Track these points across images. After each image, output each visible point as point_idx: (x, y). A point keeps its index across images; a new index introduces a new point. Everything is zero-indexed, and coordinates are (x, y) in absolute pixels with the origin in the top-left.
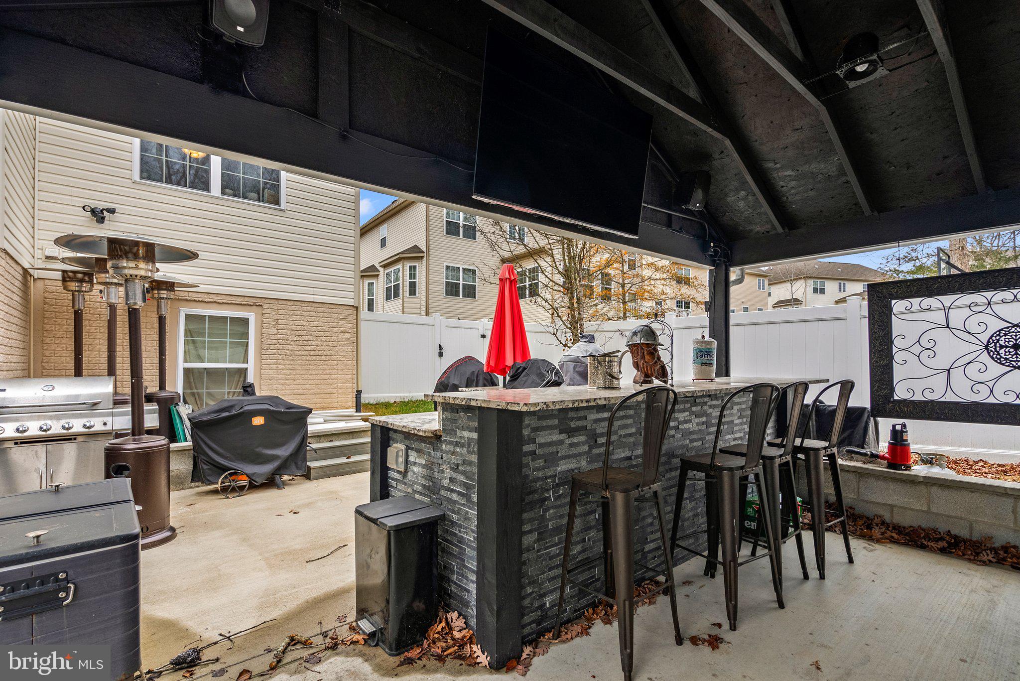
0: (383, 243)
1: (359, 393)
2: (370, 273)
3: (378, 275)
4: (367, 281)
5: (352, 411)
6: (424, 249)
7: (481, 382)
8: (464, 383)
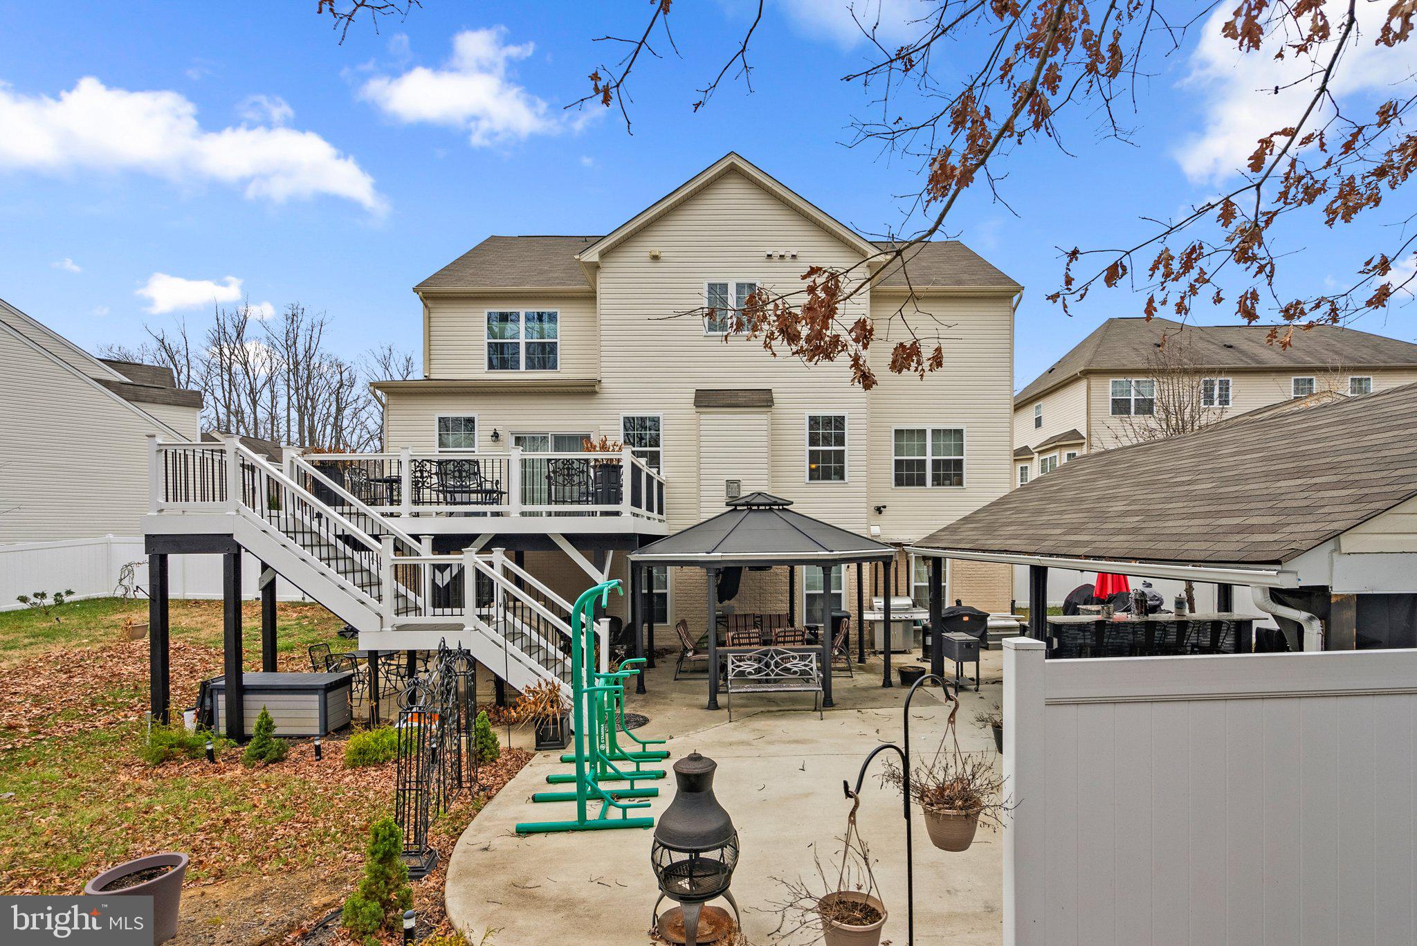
0: (1038, 423)
1: (1013, 602)
2: (1022, 454)
3: (1032, 459)
4: (1019, 465)
5: (1009, 614)
6: (1085, 435)
7: (1095, 602)
8: (1083, 602)
